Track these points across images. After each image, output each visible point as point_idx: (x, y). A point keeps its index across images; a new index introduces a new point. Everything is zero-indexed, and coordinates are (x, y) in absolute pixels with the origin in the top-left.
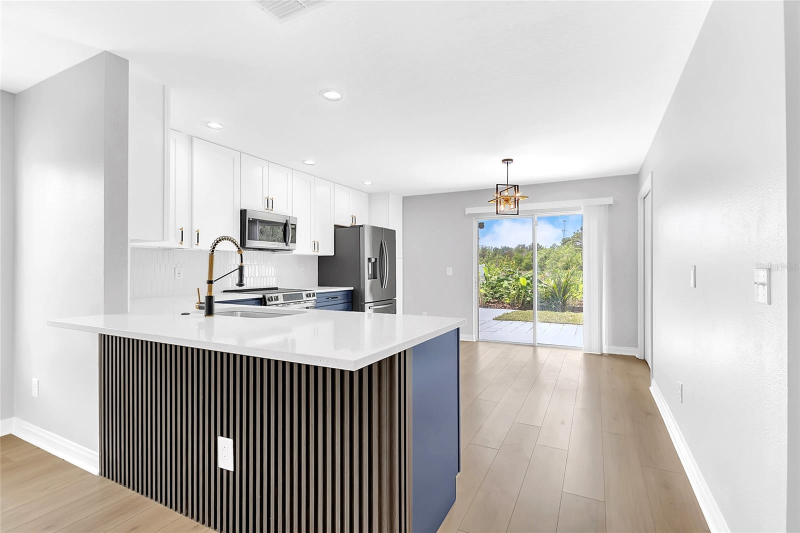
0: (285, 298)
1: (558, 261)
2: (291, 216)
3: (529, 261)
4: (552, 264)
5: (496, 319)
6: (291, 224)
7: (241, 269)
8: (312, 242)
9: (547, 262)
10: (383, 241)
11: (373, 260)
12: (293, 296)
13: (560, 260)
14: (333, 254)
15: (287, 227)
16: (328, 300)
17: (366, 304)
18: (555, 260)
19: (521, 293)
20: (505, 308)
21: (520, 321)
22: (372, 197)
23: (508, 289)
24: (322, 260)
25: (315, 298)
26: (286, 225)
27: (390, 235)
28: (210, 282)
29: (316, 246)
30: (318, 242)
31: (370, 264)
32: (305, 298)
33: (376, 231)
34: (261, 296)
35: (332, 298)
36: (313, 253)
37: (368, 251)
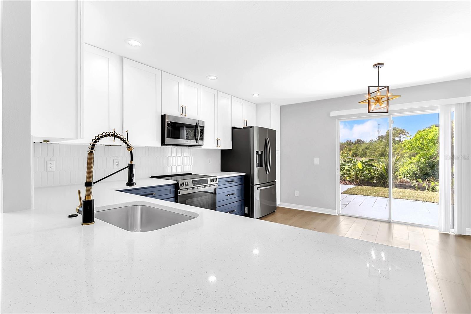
0: (194, 183)
1: (375, 151)
2: (200, 120)
3: (355, 151)
4: (371, 153)
5: (344, 193)
6: (200, 126)
7: (131, 167)
8: (215, 139)
9: (368, 151)
10: (267, 138)
11: (260, 153)
12: (200, 181)
13: (377, 150)
14: (231, 148)
15: (197, 129)
16: (227, 183)
17: (254, 186)
18: (373, 150)
19: (358, 174)
20: (347, 184)
21: (362, 195)
22: (258, 106)
23: (349, 171)
24: (224, 153)
25: (217, 182)
26: (196, 126)
27: (272, 133)
28: (89, 184)
29: (219, 142)
30: (220, 139)
31: (258, 155)
32: (209, 183)
33: (262, 130)
34: (175, 182)
35: (230, 182)
36: (217, 148)
37: (256, 146)
